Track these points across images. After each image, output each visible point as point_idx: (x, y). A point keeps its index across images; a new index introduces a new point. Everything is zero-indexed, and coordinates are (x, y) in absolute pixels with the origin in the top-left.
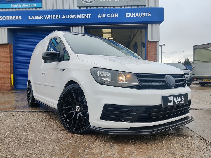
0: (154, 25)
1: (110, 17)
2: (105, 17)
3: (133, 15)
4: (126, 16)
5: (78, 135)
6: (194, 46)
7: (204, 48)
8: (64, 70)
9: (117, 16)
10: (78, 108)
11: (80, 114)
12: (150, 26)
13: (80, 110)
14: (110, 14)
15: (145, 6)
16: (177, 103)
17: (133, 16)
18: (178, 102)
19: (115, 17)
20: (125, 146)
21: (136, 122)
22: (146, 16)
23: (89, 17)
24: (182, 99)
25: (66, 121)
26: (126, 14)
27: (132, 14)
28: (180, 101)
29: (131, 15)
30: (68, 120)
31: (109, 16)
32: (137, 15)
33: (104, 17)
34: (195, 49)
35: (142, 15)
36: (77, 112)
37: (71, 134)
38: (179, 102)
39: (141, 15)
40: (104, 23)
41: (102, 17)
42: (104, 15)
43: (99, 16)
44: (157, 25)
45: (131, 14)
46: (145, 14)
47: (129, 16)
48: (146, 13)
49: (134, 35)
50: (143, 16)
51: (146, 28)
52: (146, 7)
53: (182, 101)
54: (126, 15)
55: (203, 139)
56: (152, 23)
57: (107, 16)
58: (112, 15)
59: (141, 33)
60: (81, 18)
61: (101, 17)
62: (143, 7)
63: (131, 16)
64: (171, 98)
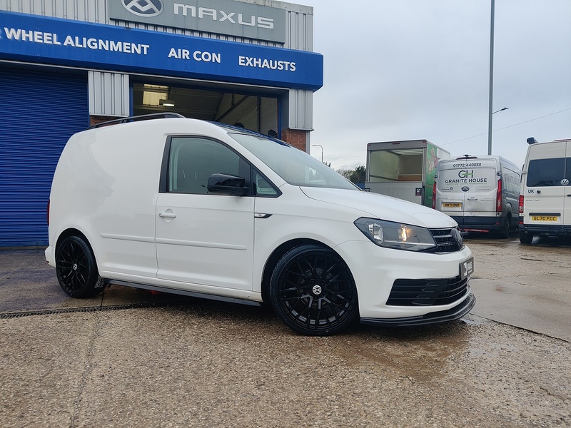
0: (301, 92)
1: (200, 59)
2: (188, 58)
3: (257, 62)
4: (240, 64)
6: (369, 145)
7: (389, 151)
9: (219, 61)
12: (292, 94)
14: (200, 53)
15: (282, 44)
17: (257, 64)
19: (213, 61)
22: (287, 69)
23: (145, 53)
26: (240, 57)
27: (255, 59)
29: (252, 62)
31: (198, 56)
32: (266, 64)
33: (184, 58)
34: (371, 151)
35: (278, 66)
39: (273, 66)
41: (180, 57)
42: (185, 54)
43: (172, 53)
44: (308, 93)
45: (251, 59)
46: (284, 65)
47: (247, 65)
48: (287, 63)
50: (279, 68)
51: (282, 98)
52: (286, 47)
54: (240, 61)
56: (298, 87)
57: (191, 55)
58: (206, 57)
60: (120, 50)
61: (176, 57)
62: (278, 46)
63: (252, 65)
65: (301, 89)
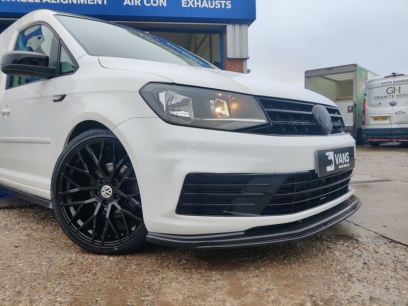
0: (237, 27)
1: (149, 5)
2: (140, 4)
3: (197, 3)
4: (183, 6)
5: (111, 258)
6: (306, 72)
8: (63, 97)
9: (165, 5)
10: (106, 191)
11: (113, 206)
12: (230, 28)
13: (114, 196)
16: (340, 167)
17: (198, 5)
18: (341, 164)
19: (161, 5)
20: (240, 274)
21: (264, 213)
22: (223, 7)
23: (105, 3)
24: (347, 158)
25: (77, 226)
26: (183, 1)
27: (196, 1)
28: (345, 163)
29: (193, 3)
30: (80, 223)
32: (205, 4)
33: (136, 4)
34: (308, 77)
35: (215, 5)
36: (105, 202)
37: (91, 256)
38: (343, 164)
39: (212, 5)
40: (138, 16)
41: (133, 4)
44: (244, 27)
45: (192, 1)
46: (221, 4)
47: (189, 6)
48: (223, 2)
49: (195, 48)
50: (216, 7)
51: (222, 32)
53: (347, 163)
54: (183, 3)
55: (392, 241)
56: (234, 22)
58: (155, 2)
59: (211, 44)
60: (86, 3)
61: (130, 4)
63: (193, 6)
64: (331, 156)
65: (237, 23)
